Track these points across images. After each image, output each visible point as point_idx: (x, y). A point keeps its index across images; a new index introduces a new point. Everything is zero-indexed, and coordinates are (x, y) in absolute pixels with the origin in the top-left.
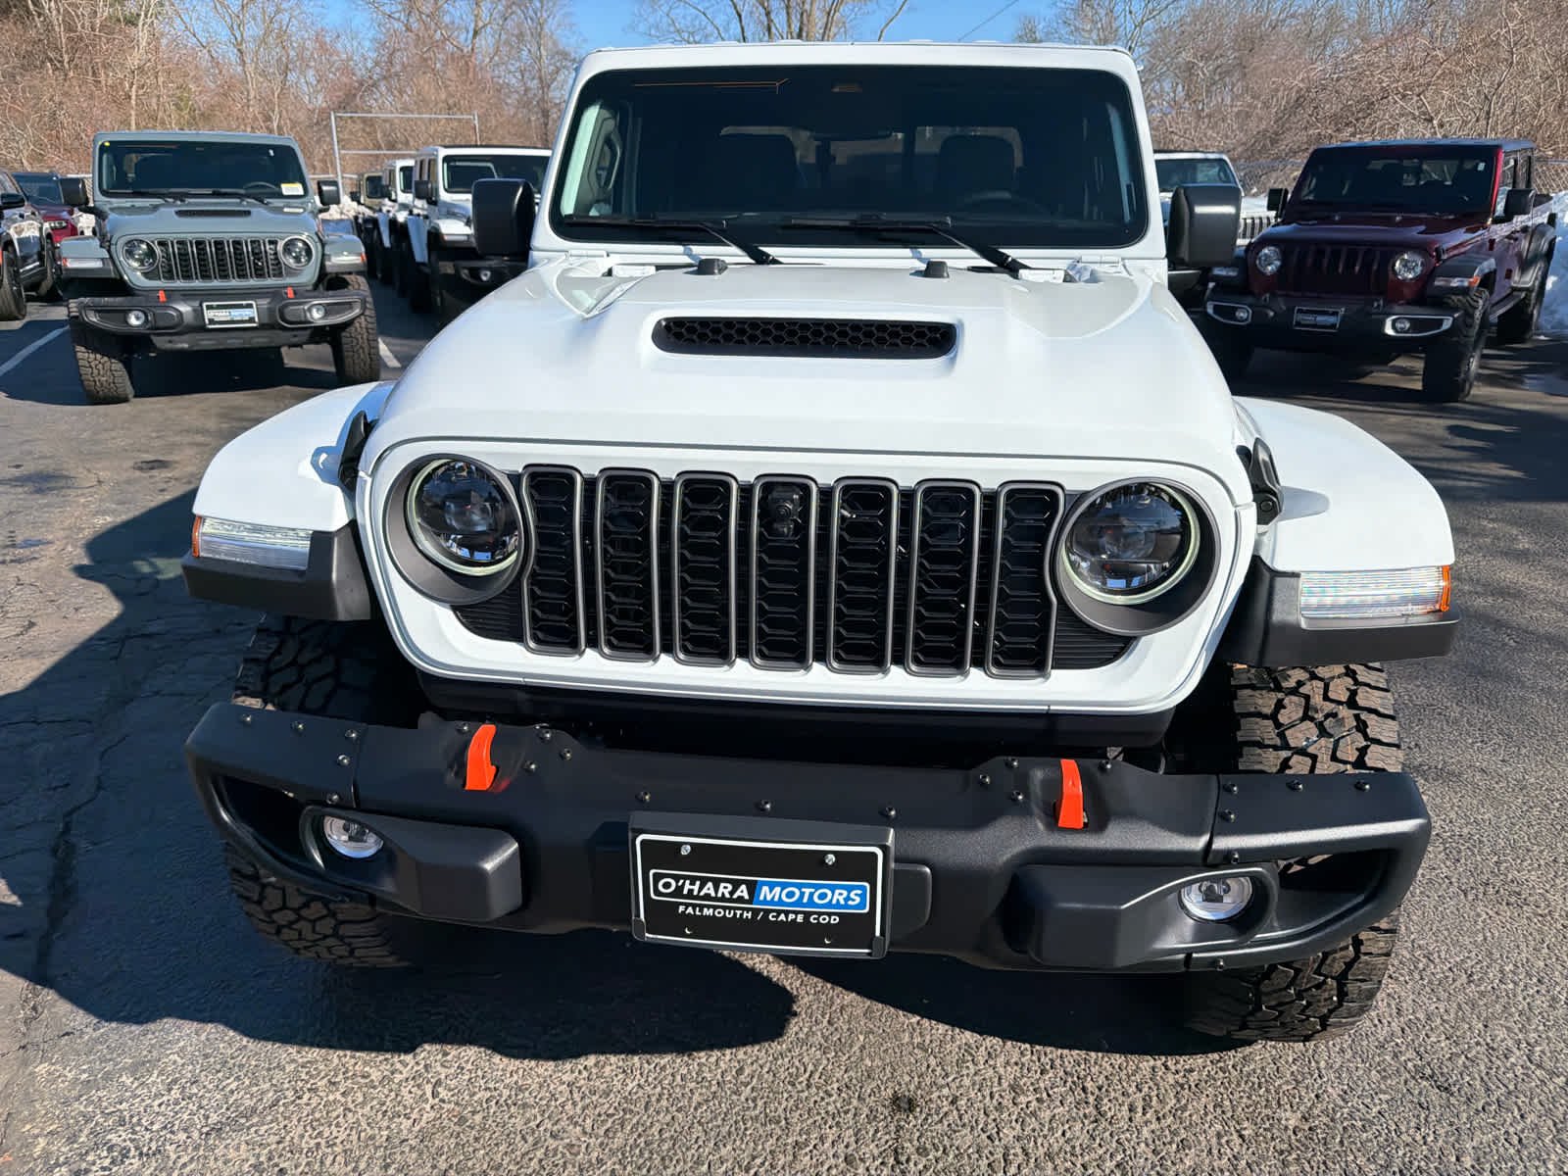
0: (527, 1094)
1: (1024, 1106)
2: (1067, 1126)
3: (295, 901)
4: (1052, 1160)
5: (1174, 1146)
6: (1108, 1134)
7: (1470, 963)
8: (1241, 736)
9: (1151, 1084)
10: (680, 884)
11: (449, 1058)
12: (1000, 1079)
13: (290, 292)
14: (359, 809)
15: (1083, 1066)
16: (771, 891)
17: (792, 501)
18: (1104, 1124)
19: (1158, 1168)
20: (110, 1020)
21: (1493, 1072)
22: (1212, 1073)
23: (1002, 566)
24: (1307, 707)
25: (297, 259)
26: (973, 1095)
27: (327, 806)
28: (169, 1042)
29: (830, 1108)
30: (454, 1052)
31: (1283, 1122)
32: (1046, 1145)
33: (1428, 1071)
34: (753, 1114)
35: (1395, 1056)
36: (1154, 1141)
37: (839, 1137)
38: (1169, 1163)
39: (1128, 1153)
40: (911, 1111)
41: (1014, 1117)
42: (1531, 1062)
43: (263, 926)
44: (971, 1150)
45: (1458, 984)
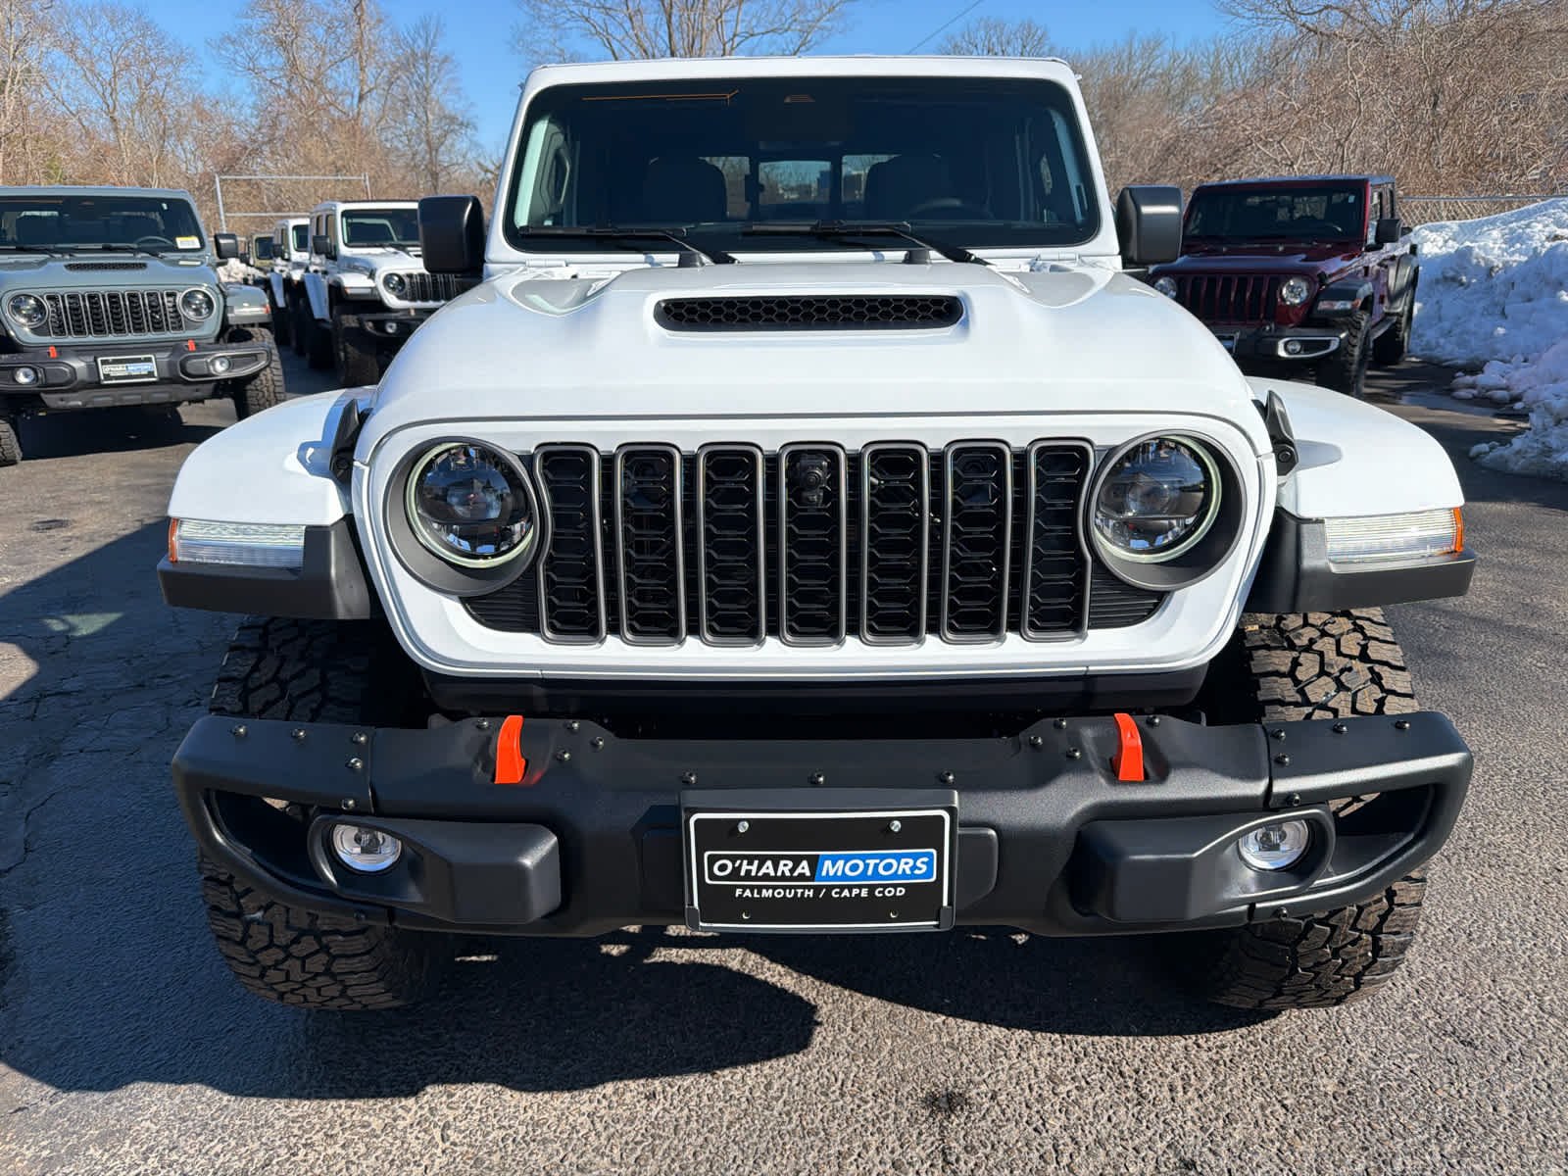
0: (545, 1128)
1: (1065, 1095)
2: (1111, 1112)
3: (283, 937)
4: (1102, 1146)
5: (1221, 1122)
6: (1153, 1116)
7: (1466, 924)
8: (1262, 696)
9: (1186, 1063)
10: (737, 865)
11: (454, 1099)
12: (1036, 1070)
13: (191, 344)
14: (379, 814)
15: (1116, 1052)
16: (833, 866)
17: (821, 468)
18: (1148, 1106)
19: (1209, 1145)
20: (69, 1089)
21: (1510, 1023)
22: (1244, 1047)
23: (1037, 525)
24: (1322, 664)
25: (198, 311)
26: (1011, 1089)
27: (342, 812)
28: (139, 1108)
29: (868, 1115)
30: (459, 1093)
31: (1322, 1088)
32: (1094, 1132)
33: (1449, 1028)
34: (789, 1128)
35: (1415, 1016)
36: (1200, 1119)
37: (882, 1143)
38: (1219, 1139)
39: (1177, 1132)
40: (952, 1112)
41: (1057, 1107)
42: (1543, 1011)
43: (243, 969)
44: (1020, 1144)
45: (1460, 943)
